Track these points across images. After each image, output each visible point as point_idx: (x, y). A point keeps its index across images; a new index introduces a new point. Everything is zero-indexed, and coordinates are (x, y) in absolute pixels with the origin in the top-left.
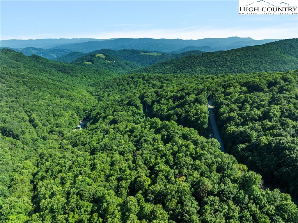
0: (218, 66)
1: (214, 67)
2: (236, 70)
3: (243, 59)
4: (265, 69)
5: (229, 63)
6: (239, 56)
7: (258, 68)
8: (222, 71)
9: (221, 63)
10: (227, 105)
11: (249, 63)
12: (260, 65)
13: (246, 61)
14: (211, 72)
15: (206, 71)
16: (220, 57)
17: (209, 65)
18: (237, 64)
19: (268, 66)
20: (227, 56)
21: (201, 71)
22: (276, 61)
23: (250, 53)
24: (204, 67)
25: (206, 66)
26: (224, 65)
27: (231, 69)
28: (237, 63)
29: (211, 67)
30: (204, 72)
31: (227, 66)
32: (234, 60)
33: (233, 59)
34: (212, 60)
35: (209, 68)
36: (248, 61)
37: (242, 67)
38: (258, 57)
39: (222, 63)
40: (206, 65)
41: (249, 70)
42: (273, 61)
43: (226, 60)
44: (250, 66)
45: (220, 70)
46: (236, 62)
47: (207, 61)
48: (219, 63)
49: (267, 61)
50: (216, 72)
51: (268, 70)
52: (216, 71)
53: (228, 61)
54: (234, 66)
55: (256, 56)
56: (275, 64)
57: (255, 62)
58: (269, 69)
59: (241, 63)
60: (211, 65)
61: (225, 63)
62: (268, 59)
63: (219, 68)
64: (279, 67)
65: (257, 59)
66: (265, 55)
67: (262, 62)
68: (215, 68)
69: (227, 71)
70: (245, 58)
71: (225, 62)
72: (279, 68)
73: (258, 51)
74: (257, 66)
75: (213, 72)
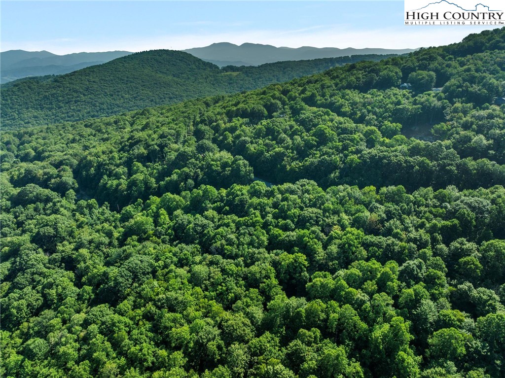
0: (67, 103)
1: (60, 108)
2: (105, 107)
3: (104, 86)
4: (149, 98)
5: (84, 95)
6: (94, 82)
7: (136, 97)
8: (79, 111)
9: (68, 98)
10: (252, 143)
11: (118, 92)
12: (137, 93)
13: (112, 89)
14: (58, 117)
15: (47, 116)
16: (59, 87)
17: (47, 105)
18: (100, 96)
19: (150, 93)
20: (74, 84)
21: (35, 117)
22: (156, 84)
23: (109, 76)
24: (37, 109)
25: (41, 108)
26: (78, 101)
27: (95, 105)
28: (99, 94)
29: (52, 108)
30: (44, 119)
31: (83, 102)
32: (91, 90)
33: (88, 89)
34: (47, 94)
35: (50, 109)
36: (114, 89)
37: (110, 100)
38: (127, 81)
39: (72, 98)
40: (40, 105)
41: (124, 102)
42: (151, 84)
43: (76, 91)
44: (122, 97)
45: (73, 110)
46: (97, 93)
47: (37, 98)
48: (64, 98)
49: (144, 86)
50: (69, 115)
51: (154, 98)
52: (67, 113)
53: (80, 92)
54: (96, 100)
55: (123, 80)
56: (158, 89)
57: (127, 89)
58: (153, 96)
59: (106, 93)
60: (51, 103)
61: (78, 97)
62: (143, 82)
63: (70, 107)
64: (165, 92)
65: (126, 84)
66: (136, 77)
67: (137, 88)
68: (62, 107)
69: (88, 110)
70: (107, 84)
71: (75, 95)
72: (166, 94)
73: (119, 71)
74: (134, 96)
75: (63, 115)
